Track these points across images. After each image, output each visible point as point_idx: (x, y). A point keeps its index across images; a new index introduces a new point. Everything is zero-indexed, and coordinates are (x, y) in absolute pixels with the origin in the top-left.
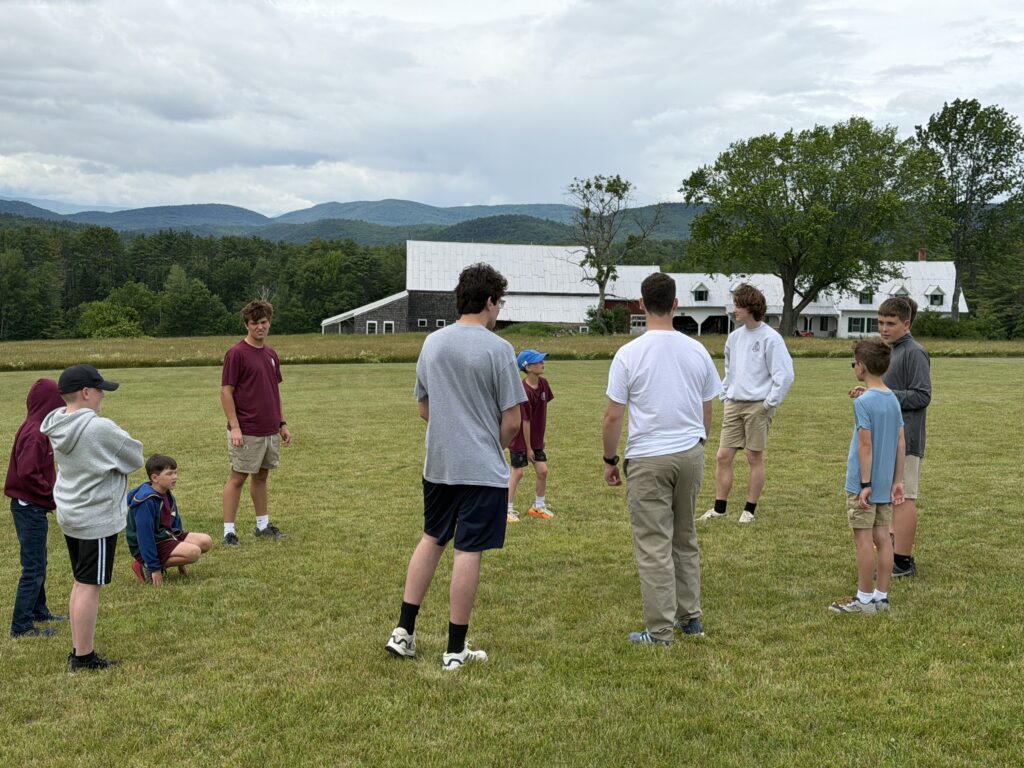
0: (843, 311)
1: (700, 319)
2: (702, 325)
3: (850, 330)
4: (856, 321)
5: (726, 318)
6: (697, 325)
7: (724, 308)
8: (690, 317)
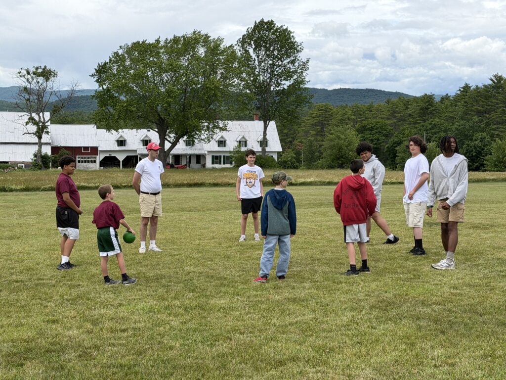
0: (208, 152)
1: (121, 158)
2: (123, 161)
3: (213, 163)
4: (217, 157)
5: (137, 156)
6: (120, 162)
7: (136, 151)
8: (115, 157)
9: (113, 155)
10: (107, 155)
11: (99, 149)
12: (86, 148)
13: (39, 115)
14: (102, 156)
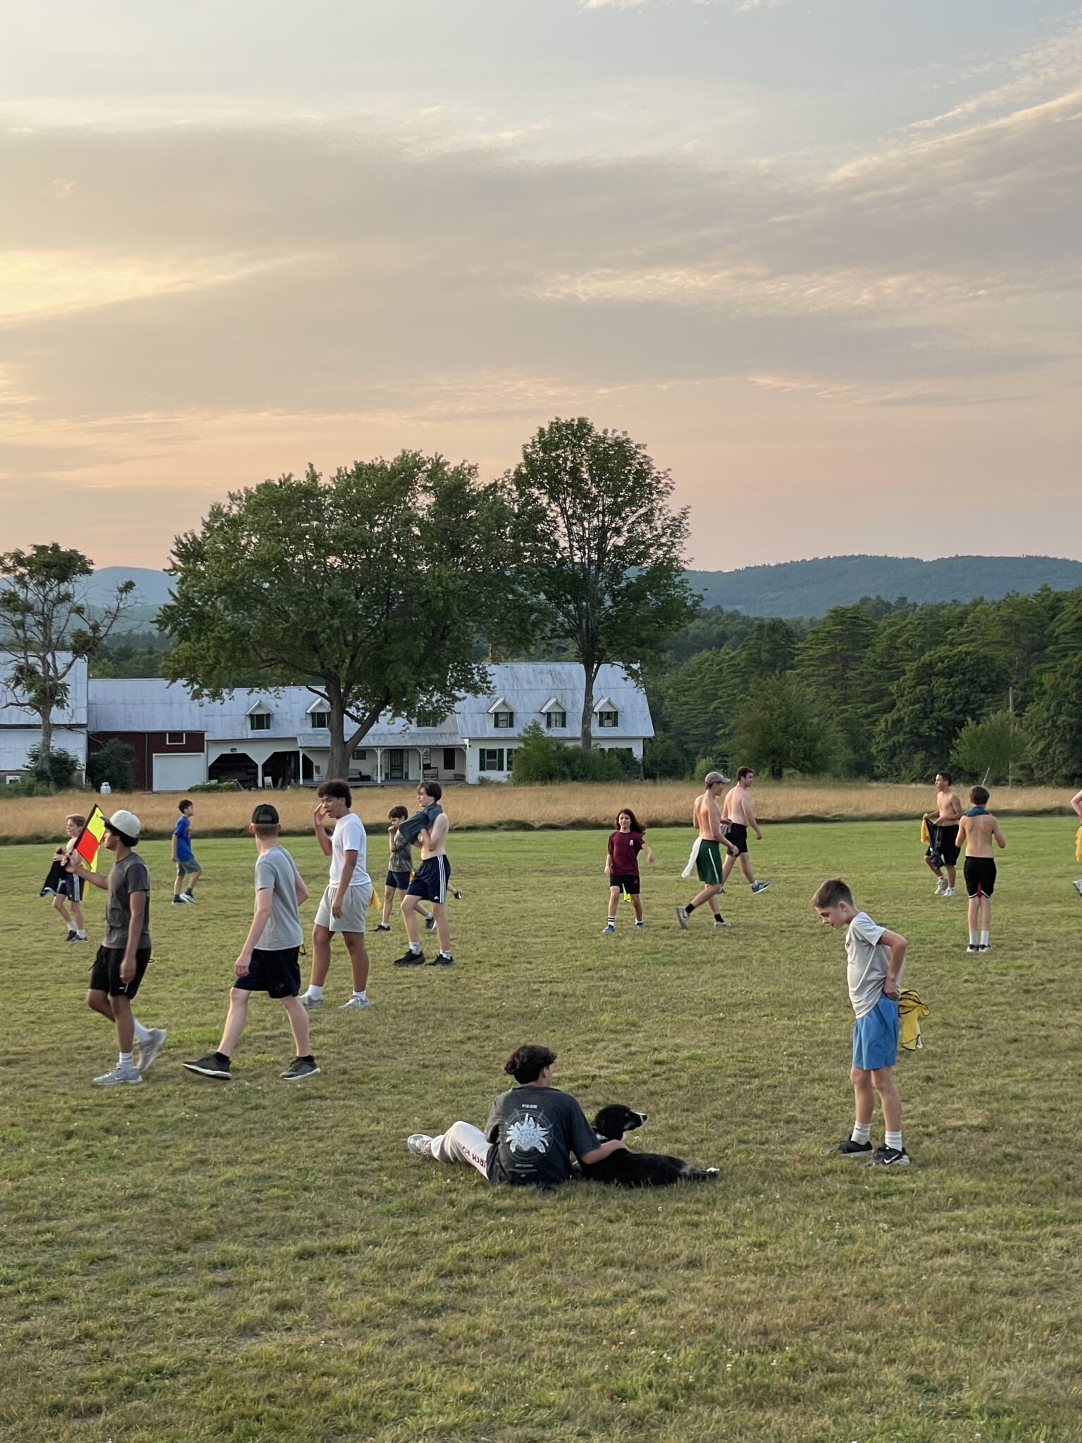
0: (472, 739)
1: (260, 756)
5: (296, 754)
6: (256, 766)
9: (240, 750)
10: (226, 750)
11: (207, 737)
12: (176, 736)
13: (44, 659)
14: (213, 755)
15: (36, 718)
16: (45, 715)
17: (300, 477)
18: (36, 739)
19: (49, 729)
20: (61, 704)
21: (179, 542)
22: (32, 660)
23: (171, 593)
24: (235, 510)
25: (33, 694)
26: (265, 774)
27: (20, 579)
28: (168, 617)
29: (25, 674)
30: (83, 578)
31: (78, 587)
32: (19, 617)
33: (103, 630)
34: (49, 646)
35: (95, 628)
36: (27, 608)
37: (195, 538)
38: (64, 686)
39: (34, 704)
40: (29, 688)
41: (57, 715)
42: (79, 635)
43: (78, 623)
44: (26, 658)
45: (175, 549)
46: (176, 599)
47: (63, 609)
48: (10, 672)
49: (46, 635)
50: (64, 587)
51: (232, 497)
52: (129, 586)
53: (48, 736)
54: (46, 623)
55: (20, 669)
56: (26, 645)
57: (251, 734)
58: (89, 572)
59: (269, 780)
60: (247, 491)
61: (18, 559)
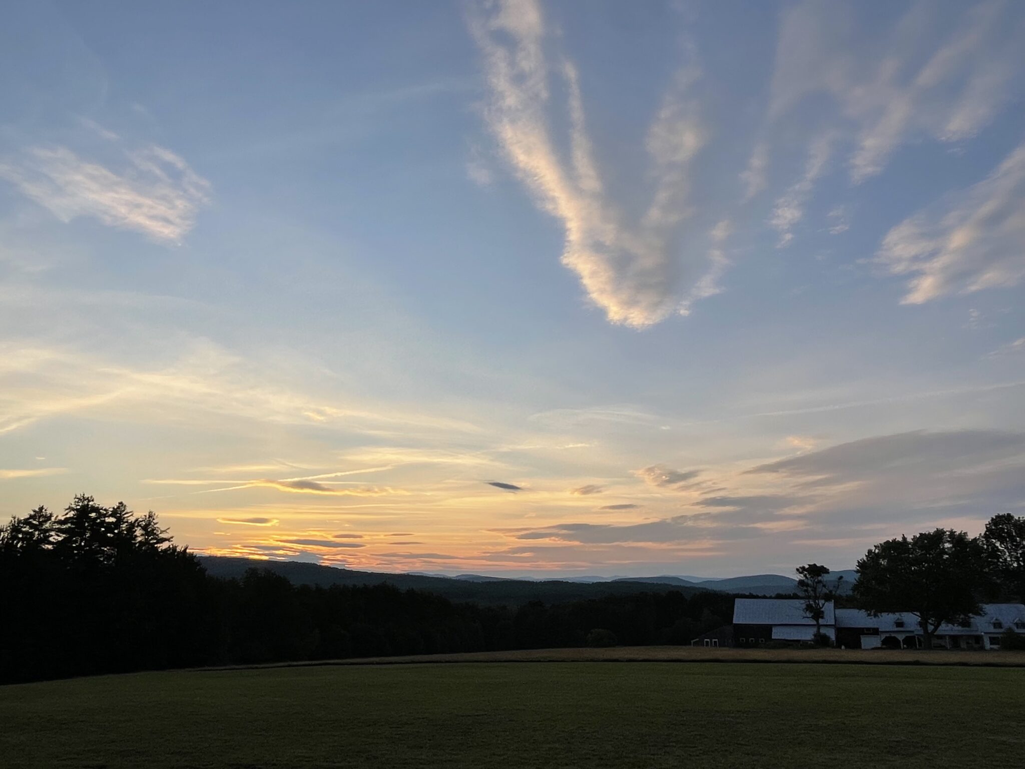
0: (985, 633)
1: (901, 637)
2: (903, 640)
3: (991, 644)
4: (994, 638)
5: (914, 637)
6: (900, 641)
7: (912, 632)
8: (894, 637)
9: (893, 635)
10: (888, 635)
11: (880, 630)
12: (868, 629)
13: (815, 602)
14: (883, 637)
15: (814, 623)
16: (817, 621)
17: (900, 539)
18: (815, 630)
19: (819, 626)
20: (822, 618)
21: (859, 562)
22: (811, 602)
23: (856, 580)
24: (877, 551)
25: (812, 614)
26: (904, 644)
27: (805, 576)
28: (856, 588)
29: (809, 608)
30: (826, 575)
31: (825, 578)
32: (805, 588)
33: (834, 593)
34: (816, 598)
35: (831, 592)
36: (807, 585)
37: (864, 561)
38: (823, 612)
39: (813, 617)
40: (811, 612)
41: (821, 621)
42: (826, 594)
43: (825, 591)
44: (809, 601)
45: (857, 564)
46: (857, 581)
47: (820, 585)
48: (804, 606)
49: (815, 593)
50: (820, 578)
51: (875, 546)
52: (841, 577)
53: (819, 629)
54: (814, 590)
55: (807, 605)
56: (808, 597)
57: (896, 629)
58: (828, 573)
59: (905, 646)
60: (881, 544)
61: (803, 568)
